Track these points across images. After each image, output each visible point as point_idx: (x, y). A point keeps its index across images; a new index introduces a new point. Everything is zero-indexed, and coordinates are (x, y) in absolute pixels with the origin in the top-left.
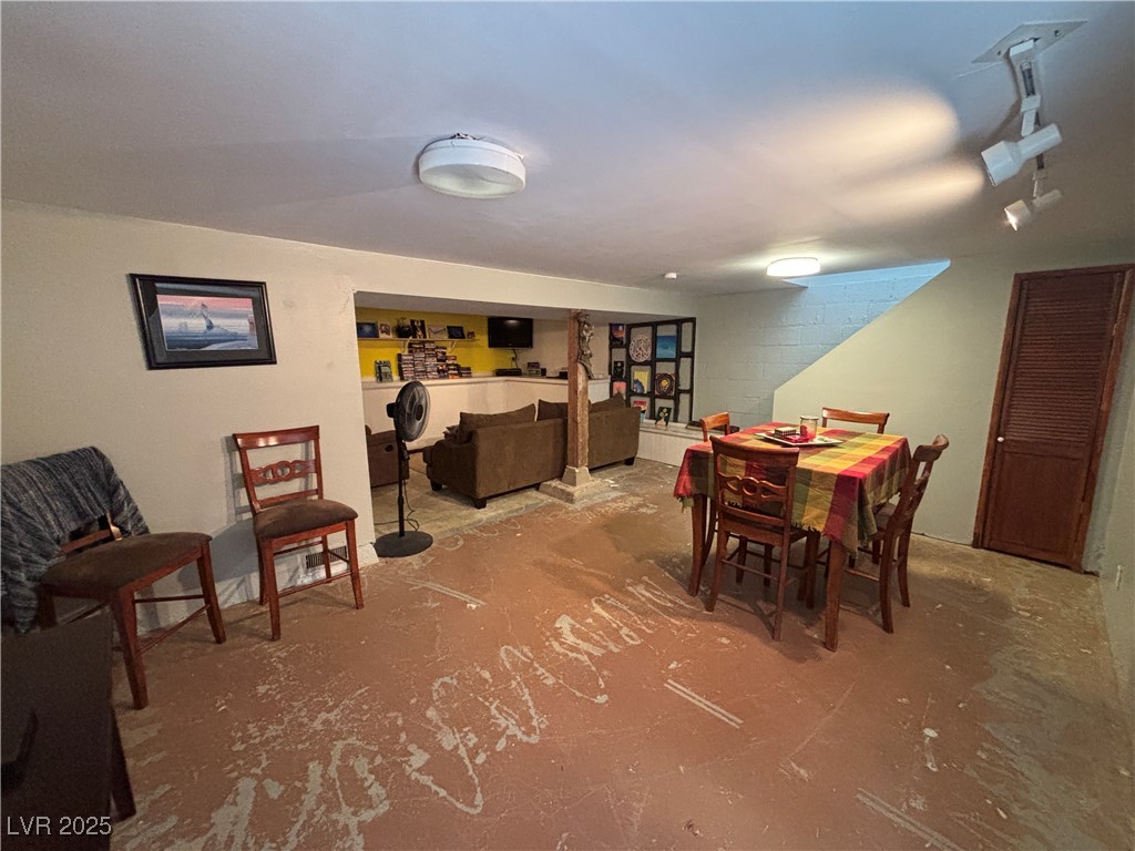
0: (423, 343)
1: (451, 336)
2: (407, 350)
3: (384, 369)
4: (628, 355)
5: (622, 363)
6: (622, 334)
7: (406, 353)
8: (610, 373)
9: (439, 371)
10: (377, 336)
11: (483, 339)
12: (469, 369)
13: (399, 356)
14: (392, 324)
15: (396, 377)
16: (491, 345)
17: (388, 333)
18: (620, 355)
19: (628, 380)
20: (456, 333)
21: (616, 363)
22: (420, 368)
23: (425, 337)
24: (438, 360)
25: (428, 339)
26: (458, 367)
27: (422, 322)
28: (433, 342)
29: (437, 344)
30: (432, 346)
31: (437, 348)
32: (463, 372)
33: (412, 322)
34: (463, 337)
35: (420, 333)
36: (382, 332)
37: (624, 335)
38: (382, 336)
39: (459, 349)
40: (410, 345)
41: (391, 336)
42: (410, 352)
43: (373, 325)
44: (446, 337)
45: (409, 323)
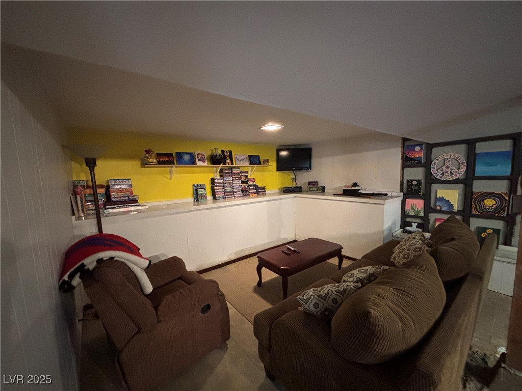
0: (232, 168)
1: (251, 163)
2: (219, 174)
3: (200, 192)
4: (428, 174)
5: (419, 181)
6: (419, 153)
7: (218, 177)
8: (402, 190)
9: (242, 191)
10: (194, 163)
11: (273, 165)
12: (264, 188)
13: (213, 180)
14: (207, 153)
15: (210, 197)
16: (279, 169)
17: (203, 161)
18: (417, 174)
19: (426, 198)
20: (254, 160)
21: (410, 181)
22: (229, 189)
23: (232, 164)
24: (242, 182)
25: (234, 165)
26: (256, 187)
27: (230, 152)
28: (238, 168)
29: (242, 169)
30: (237, 171)
31: (241, 172)
32: (260, 191)
33: (223, 152)
34: (260, 163)
35: (229, 161)
36: (199, 160)
37: (422, 155)
38: (199, 163)
39: (256, 173)
40: (221, 171)
41: (206, 164)
42: (221, 176)
43: (192, 155)
44: (247, 164)
45: (220, 153)
